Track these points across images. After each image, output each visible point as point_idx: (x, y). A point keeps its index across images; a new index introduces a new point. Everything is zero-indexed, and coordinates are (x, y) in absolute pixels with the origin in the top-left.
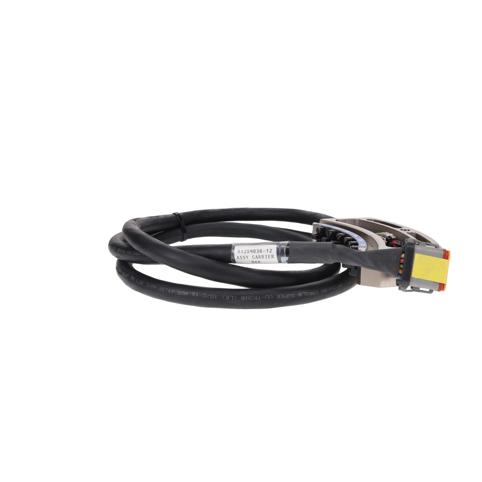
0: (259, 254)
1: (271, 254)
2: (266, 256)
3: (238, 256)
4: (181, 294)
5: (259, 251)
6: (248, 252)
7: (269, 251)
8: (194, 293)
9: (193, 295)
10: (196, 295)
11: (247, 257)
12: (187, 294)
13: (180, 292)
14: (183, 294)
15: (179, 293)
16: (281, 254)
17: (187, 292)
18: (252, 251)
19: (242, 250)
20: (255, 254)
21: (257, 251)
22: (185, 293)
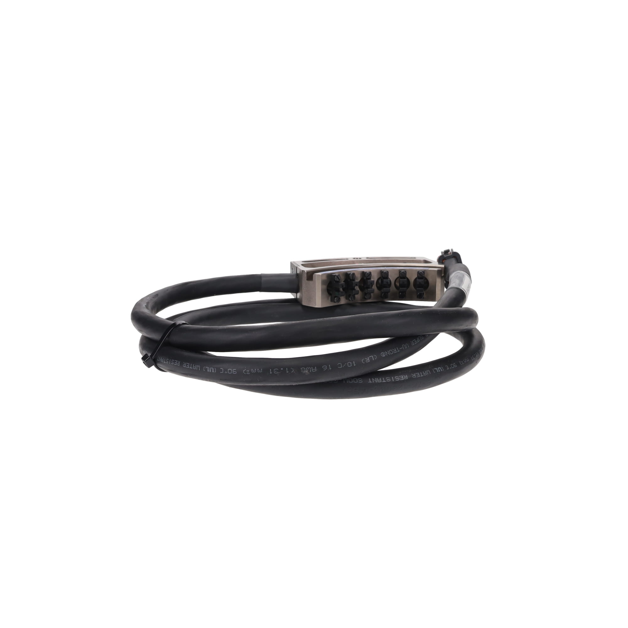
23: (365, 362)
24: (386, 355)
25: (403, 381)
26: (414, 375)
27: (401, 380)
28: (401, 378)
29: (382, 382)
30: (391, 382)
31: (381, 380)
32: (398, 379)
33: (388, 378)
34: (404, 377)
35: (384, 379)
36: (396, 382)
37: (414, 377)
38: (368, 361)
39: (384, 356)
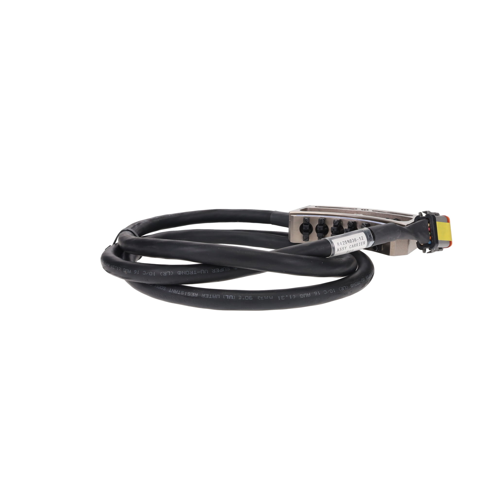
0: (355, 243)
1: (363, 241)
2: (360, 243)
3: (338, 249)
4: (304, 297)
5: (354, 240)
6: (346, 243)
7: (361, 238)
8: (316, 293)
9: (316, 294)
10: (318, 294)
11: (346, 248)
12: (310, 295)
13: (303, 295)
14: (307, 296)
15: (302, 297)
16: (370, 239)
17: (310, 293)
18: (349, 242)
19: (340, 242)
20: (351, 244)
21: (352, 241)
22: (308, 295)
23: (163, 275)
24: (182, 274)
25: (194, 297)
26: (204, 295)
27: (191, 296)
28: (192, 294)
29: (177, 294)
30: (184, 296)
31: (177, 292)
32: (189, 295)
33: (182, 292)
34: (195, 294)
35: (179, 292)
36: (187, 297)
37: (203, 296)
38: (165, 274)
39: (180, 274)
